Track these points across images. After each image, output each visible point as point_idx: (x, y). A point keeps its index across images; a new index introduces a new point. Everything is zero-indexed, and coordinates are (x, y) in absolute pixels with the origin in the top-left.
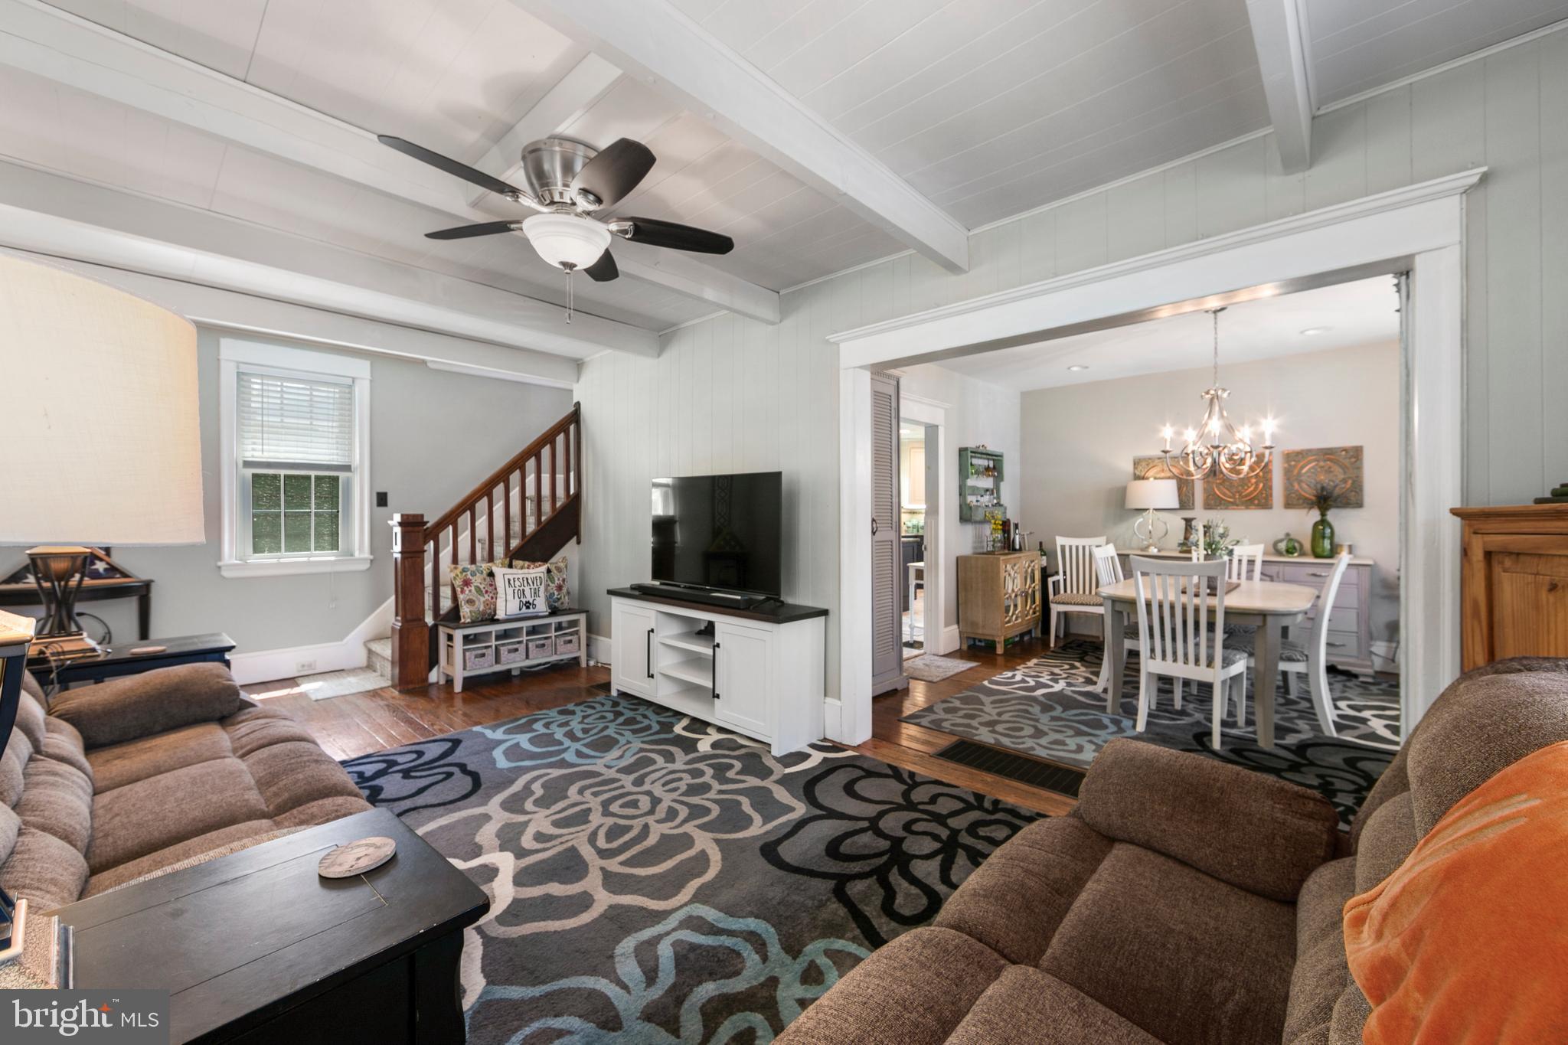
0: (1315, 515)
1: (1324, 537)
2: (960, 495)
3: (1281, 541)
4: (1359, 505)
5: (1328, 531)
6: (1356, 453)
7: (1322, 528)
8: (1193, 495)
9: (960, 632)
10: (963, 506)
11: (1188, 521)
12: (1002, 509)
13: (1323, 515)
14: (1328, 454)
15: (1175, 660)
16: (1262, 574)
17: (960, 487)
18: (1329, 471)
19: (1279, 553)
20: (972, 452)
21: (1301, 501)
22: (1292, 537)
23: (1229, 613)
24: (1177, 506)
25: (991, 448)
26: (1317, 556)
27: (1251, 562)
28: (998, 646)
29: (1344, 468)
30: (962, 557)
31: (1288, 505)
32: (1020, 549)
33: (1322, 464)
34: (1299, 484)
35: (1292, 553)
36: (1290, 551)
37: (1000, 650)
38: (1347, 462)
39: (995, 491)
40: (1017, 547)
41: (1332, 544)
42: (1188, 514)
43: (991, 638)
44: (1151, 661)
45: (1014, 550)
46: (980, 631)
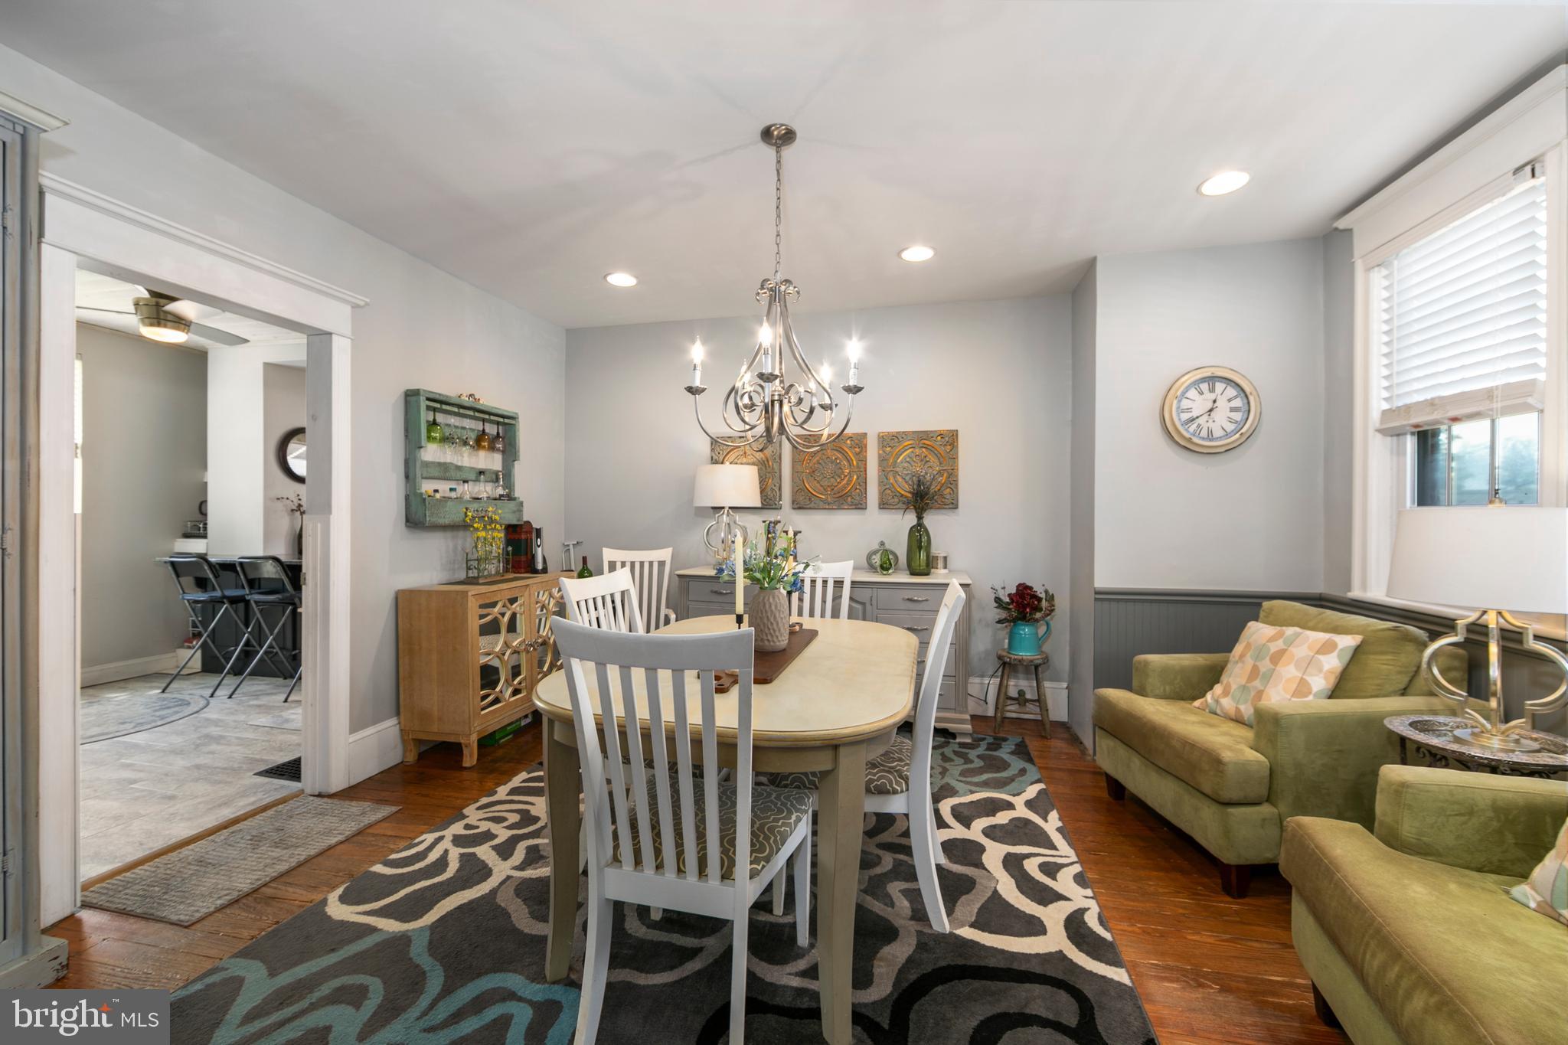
0: (911, 519)
1: (920, 548)
2: (407, 477)
3: (875, 552)
4: (954, 506)
5: (924, 539)
6: (951, 439)
7: (919, 538)
8: (780, 489)
9: (403, 732)
10: (412, 498)
11: (770, 529)
12: (512, 505)
13: (920, 518)
14: (923, 439)
15: (659, 867)
16: (851, 599)
17: (407, 462)
18: (924, 460)
19: (872, 568)
20: (428, 399)
21: (896, 500)
22: (887, 547)
23: (764, 748)
24: (757, 502)
25: (491, 399)
26: (913, 573)
27: (839, 584)
28: (466, 751)
29: (939, 456)
30: (403, 592)
31: (884, 505)
32: (545, 570)
33: (918, 451)
34: (894, 477)
35: (887, 569)
36: (885, 567)
37: (470, 759)
38: (942, 450)
39: (505, 476)
40: (540, 566)
41: (928, 556)
42: (772, 516)
43: (452, 739)
44: (611, 873)
45: (535, 571)
46: (435, 728)
